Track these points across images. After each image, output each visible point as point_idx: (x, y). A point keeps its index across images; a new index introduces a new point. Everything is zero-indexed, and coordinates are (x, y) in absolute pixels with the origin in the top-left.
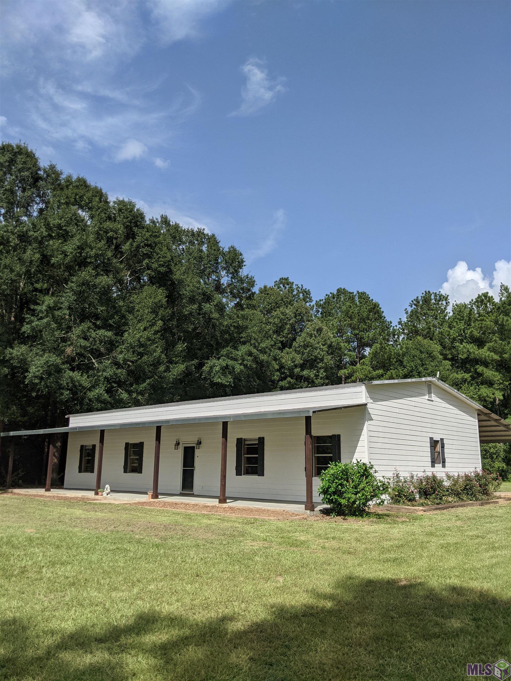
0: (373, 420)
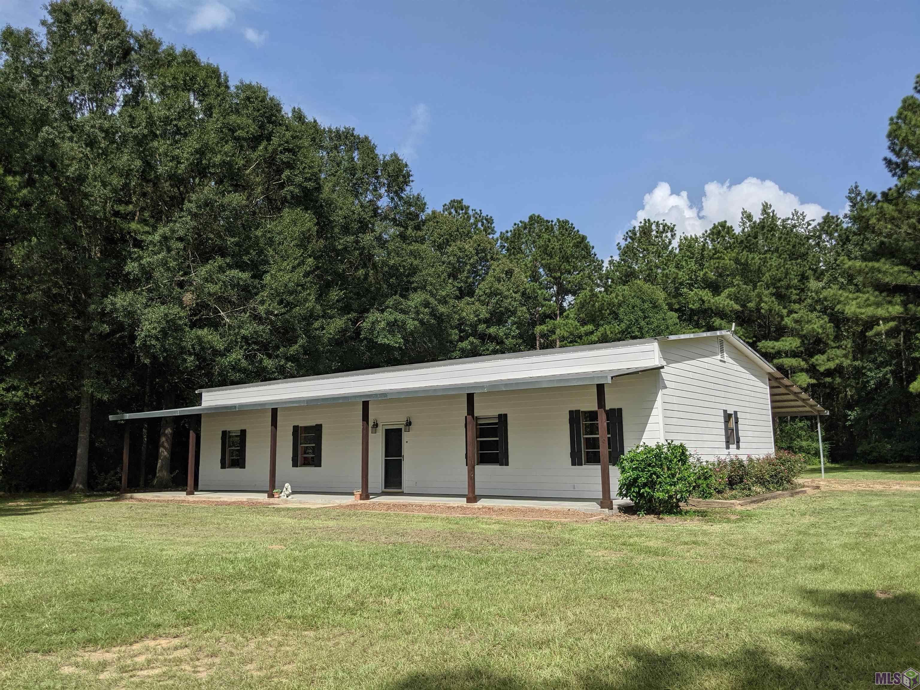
0: (666, 388)
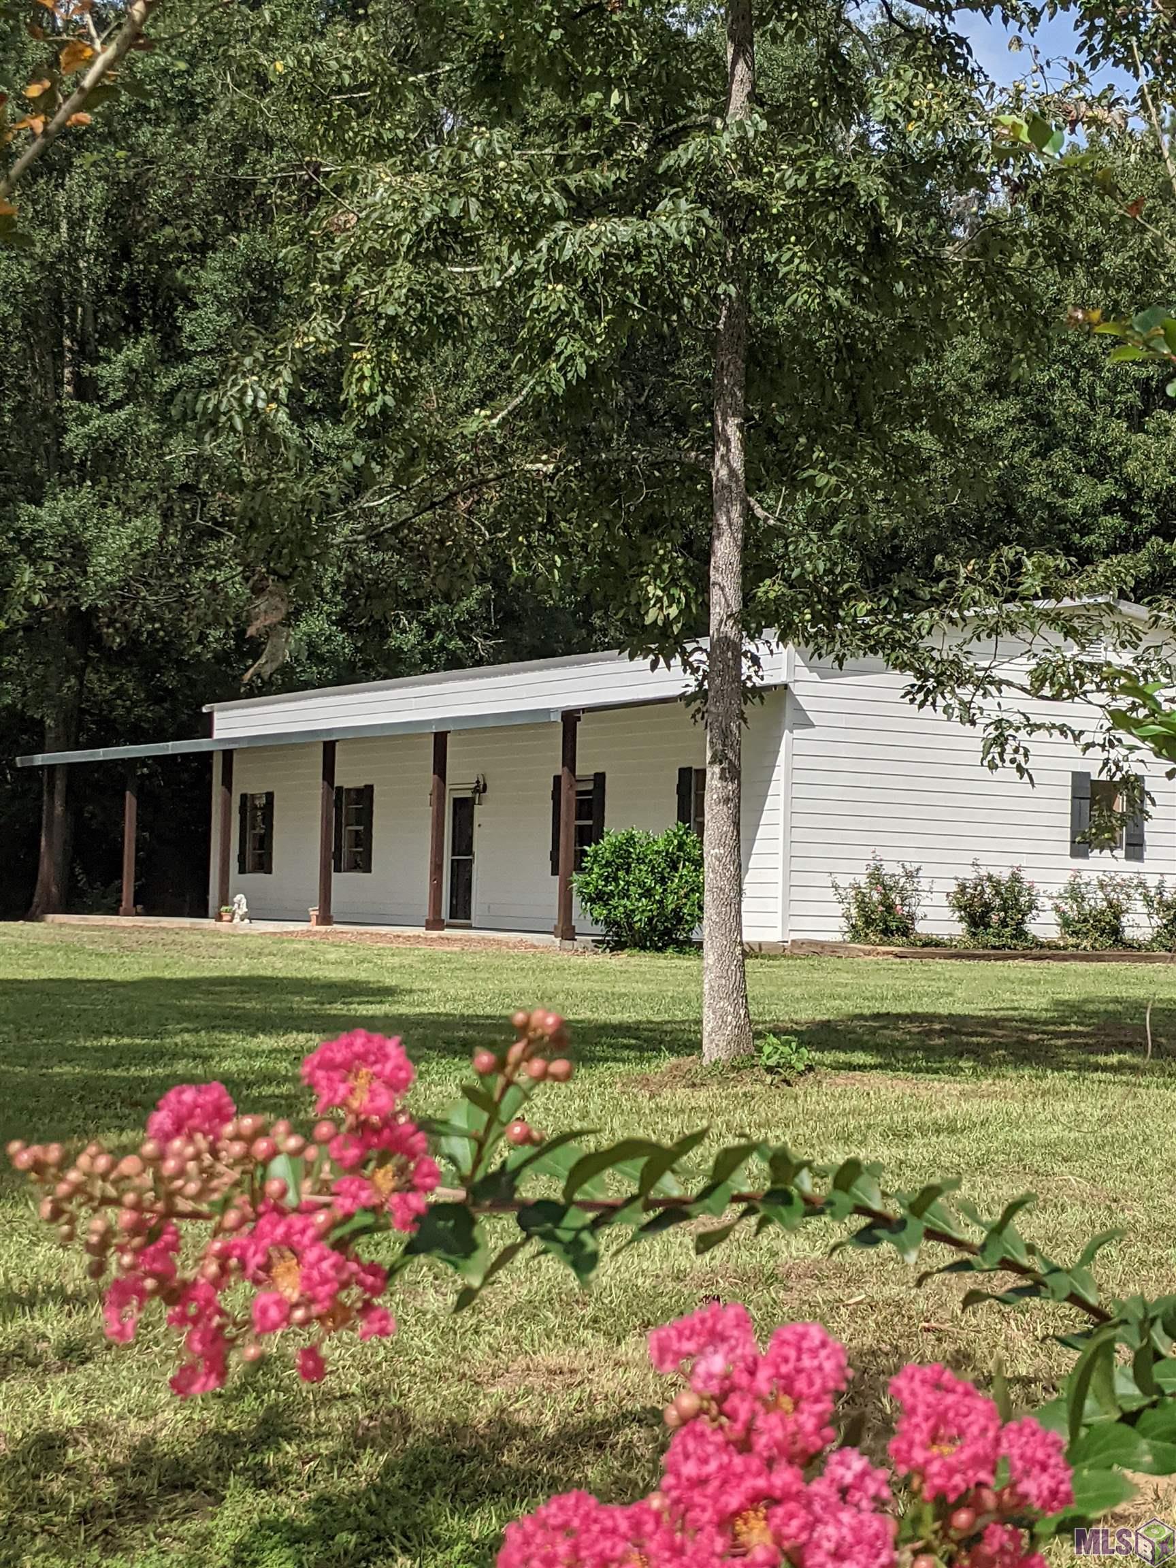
0: (813, 726)
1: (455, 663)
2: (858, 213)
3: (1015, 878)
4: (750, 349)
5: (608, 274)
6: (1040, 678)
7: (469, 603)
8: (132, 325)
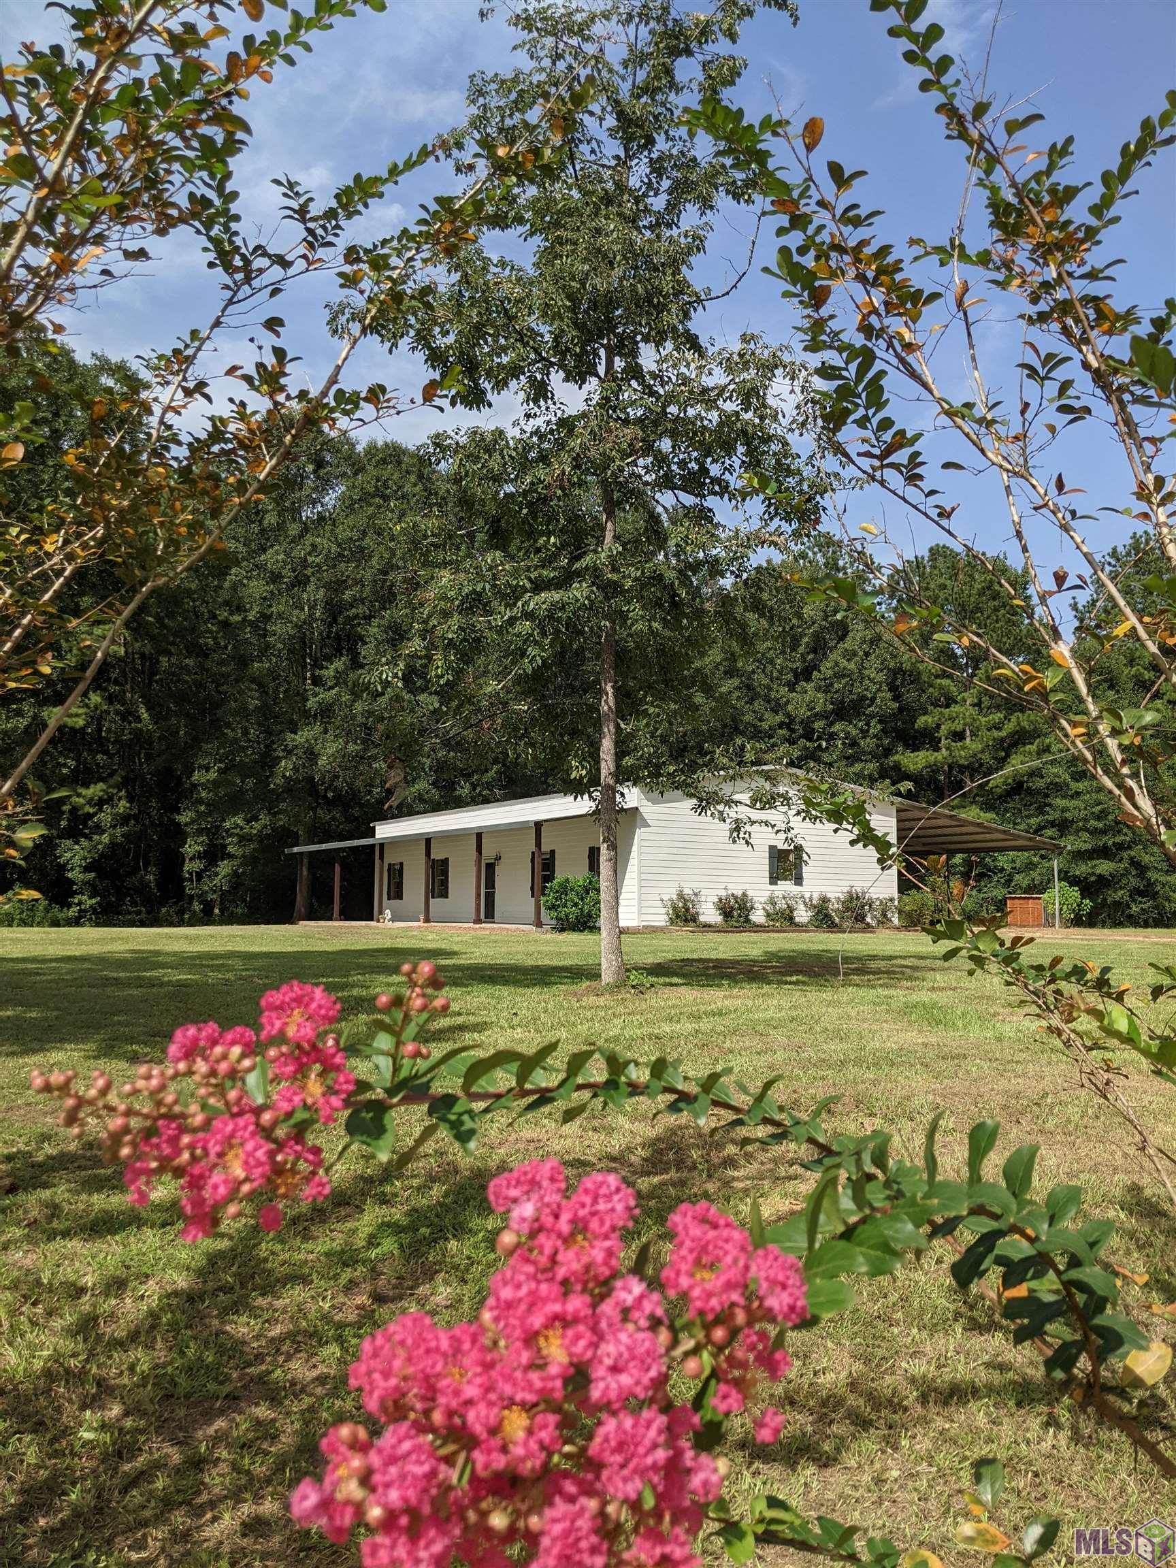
1: (486, 801)
2: (665, 587)
3: (744, 895)
4: (617, 653)
5: (551, 617)
6: (754, 800)
7: (492, 773)
8: (338, 652)
